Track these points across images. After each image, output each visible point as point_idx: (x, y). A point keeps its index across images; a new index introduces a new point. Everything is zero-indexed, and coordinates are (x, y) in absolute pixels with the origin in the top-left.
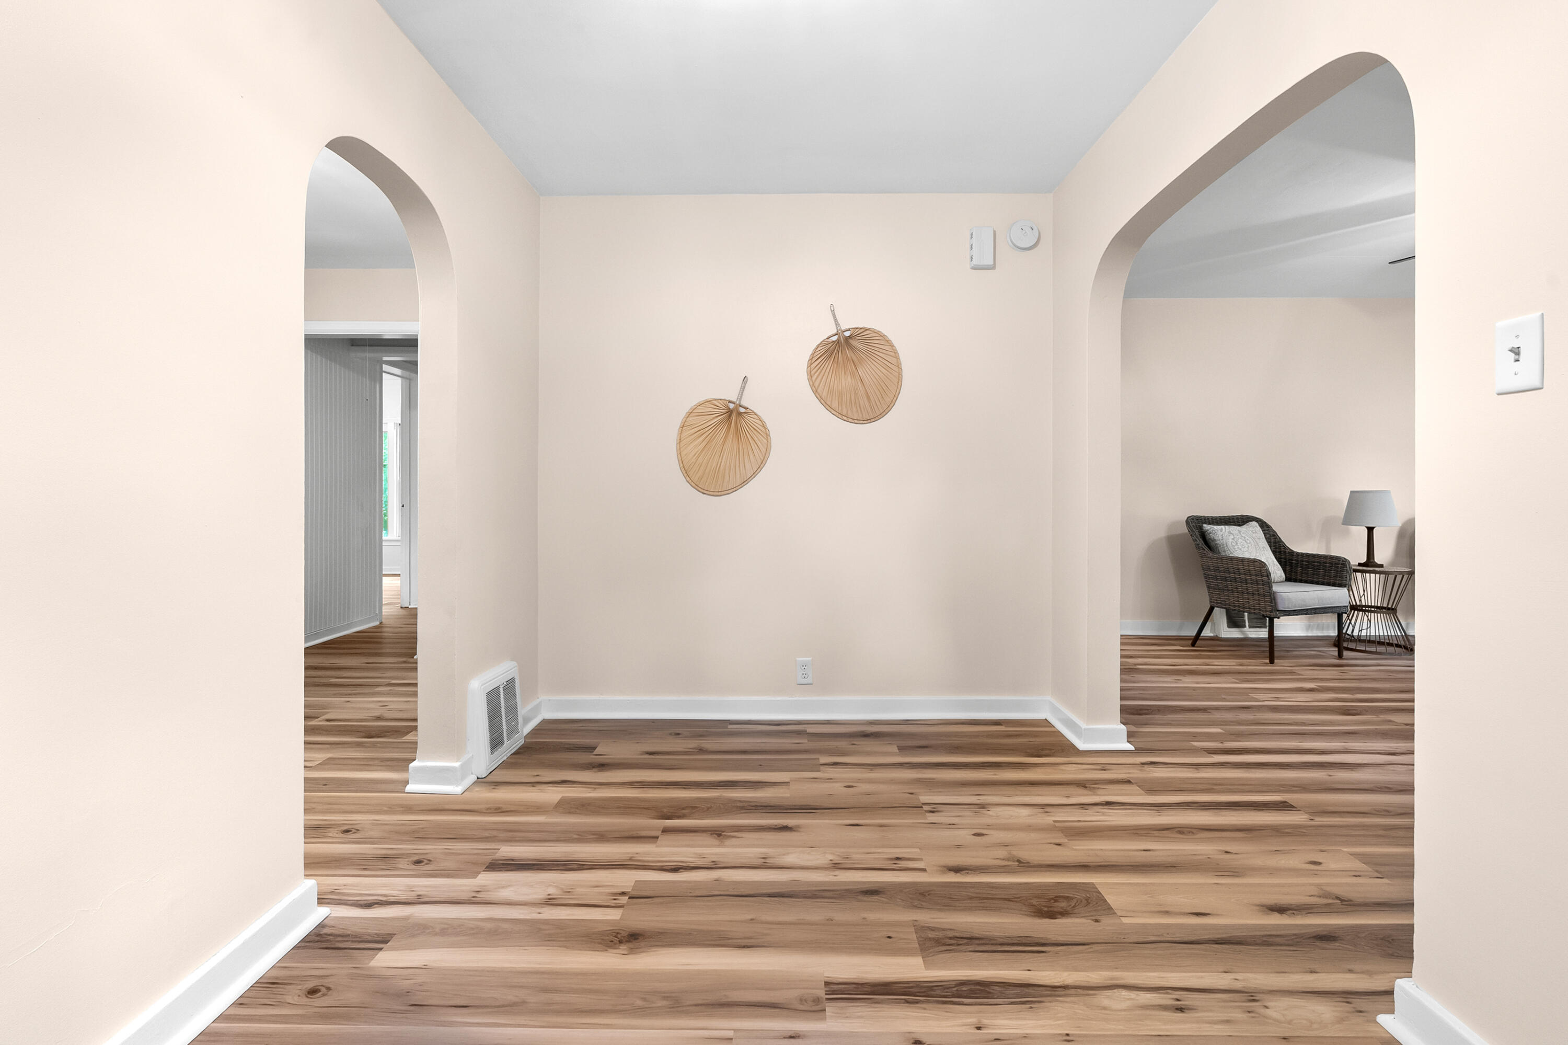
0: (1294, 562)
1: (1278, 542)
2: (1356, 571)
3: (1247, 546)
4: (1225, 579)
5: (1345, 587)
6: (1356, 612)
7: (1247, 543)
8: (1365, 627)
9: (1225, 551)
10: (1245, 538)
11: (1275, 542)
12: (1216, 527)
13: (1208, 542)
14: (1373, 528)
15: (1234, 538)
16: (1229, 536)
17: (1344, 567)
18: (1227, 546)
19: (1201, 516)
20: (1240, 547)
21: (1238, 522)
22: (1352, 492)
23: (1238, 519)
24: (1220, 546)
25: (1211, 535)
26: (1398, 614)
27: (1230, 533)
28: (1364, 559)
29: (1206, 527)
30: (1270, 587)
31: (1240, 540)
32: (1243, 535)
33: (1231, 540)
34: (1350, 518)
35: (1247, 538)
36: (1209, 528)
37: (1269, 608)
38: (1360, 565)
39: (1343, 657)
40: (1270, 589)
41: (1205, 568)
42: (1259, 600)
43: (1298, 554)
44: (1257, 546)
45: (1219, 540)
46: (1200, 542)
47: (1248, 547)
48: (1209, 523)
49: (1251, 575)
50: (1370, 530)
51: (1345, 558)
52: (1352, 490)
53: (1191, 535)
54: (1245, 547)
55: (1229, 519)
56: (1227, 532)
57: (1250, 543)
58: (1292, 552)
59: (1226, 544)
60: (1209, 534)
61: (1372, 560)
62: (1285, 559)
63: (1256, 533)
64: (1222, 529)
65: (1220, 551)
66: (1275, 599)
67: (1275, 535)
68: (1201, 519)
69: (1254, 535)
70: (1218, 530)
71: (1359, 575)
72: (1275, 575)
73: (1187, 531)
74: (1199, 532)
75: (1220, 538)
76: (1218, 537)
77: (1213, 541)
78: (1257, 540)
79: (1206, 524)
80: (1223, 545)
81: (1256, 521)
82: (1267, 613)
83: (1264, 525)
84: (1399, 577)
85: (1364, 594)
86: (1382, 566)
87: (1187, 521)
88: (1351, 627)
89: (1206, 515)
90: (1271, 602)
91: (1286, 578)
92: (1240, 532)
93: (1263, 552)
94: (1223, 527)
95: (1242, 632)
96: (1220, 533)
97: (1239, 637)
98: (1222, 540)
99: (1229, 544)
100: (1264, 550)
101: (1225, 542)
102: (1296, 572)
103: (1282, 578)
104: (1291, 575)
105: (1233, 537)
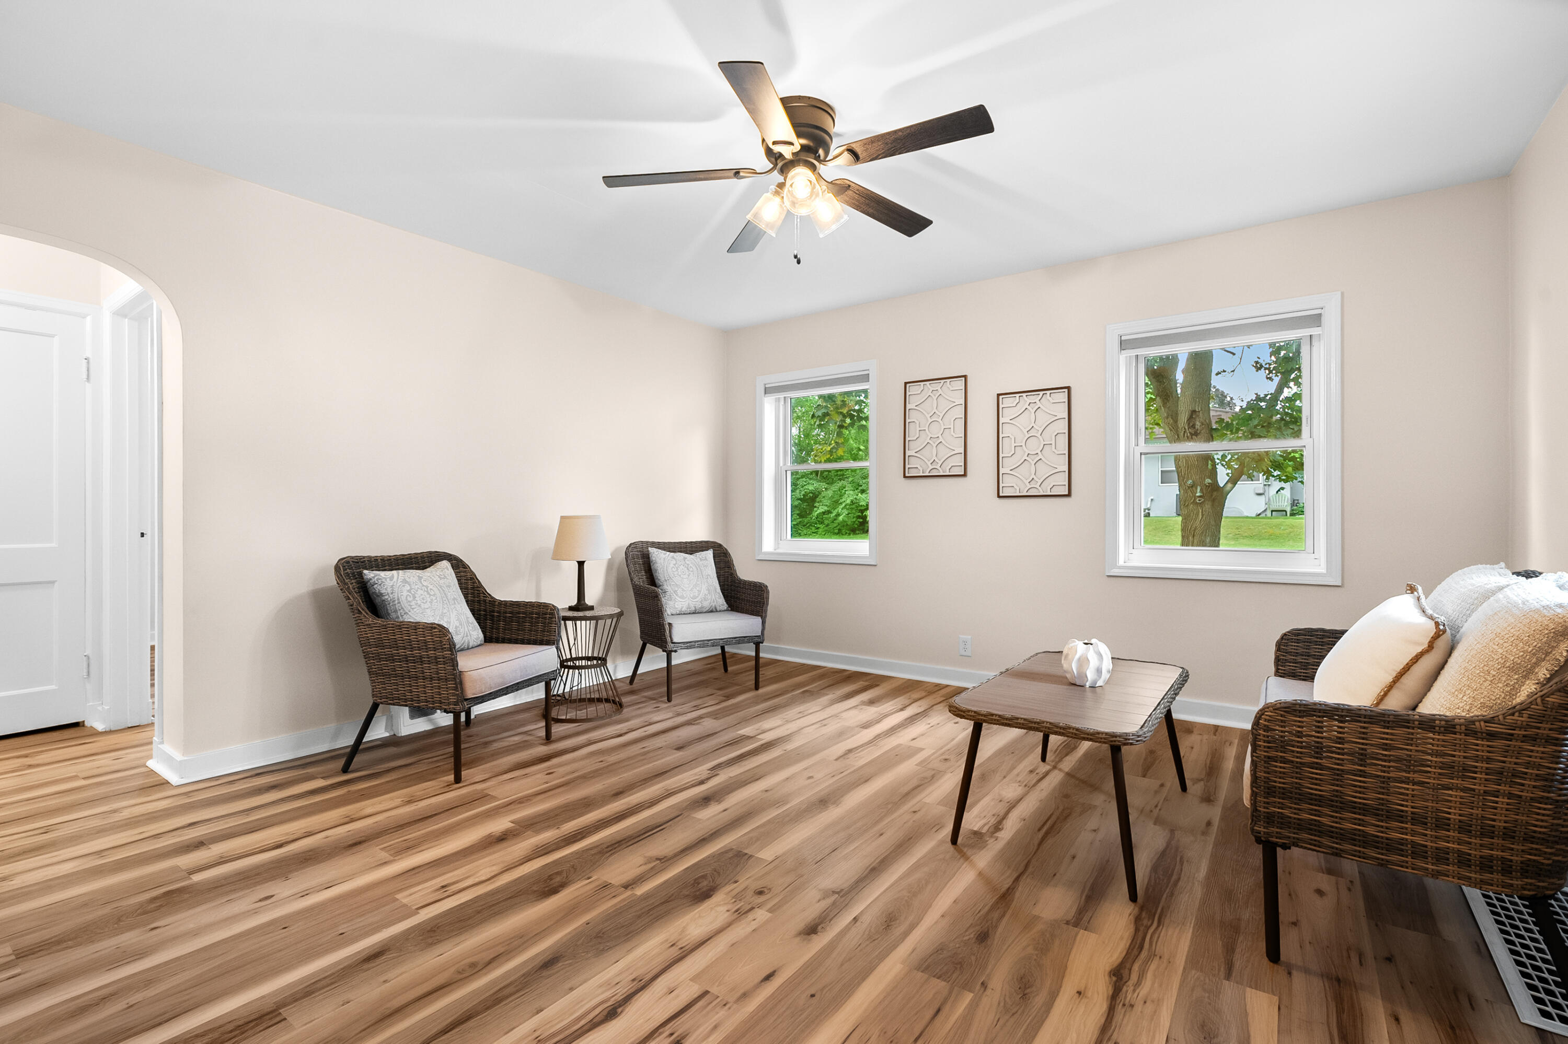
0: (496, 614)
1: (478, 587)
2: (565, 619)
3: (429, 600)
4: (391, 658)
5: (554, 644)
6: (566, 670)
7: (430, 595)
8: (576, 684)
9: (396, 611)
10: (427, 587)
11: (473, 588)
12: (382, 574)
13: (372, 597)
14: (584, 562)
15: (411, 589)
16: (404, 586)
17: (552, 618)
18: (399, 603)
19: (364, 557)
20: (419, 602)
21: (424, 562)
22: (562, 517)
23: (423, 557)
24: (389, 604)
25: (375, 586)
26: (607, 665)
27: (405, 581)
28: (574, 602)
29: (368, 574)
30: (454, 664)
31: (420, 592)
32: (425, 583)
33: (405, 593)
34: (558, 554)
35: (431, 587)
36: (373, 575)
37: (453, 699)
38: (571, 609)
39: (551, 740)
40: (454, 670)
41: (364, 643)
42: (439, 688)
43: (501, 602)
44: (445, 599)
45: (388, 594)
46: (357, 599)
47: (431, 602)
48: (371, 568)
49: (427, 649)
50: (581, 564)
51: (553, 605)
52: (562, 515)
53: (341, 589)
54: (426, 602)
55: (411, 558)
56: (399, 581)
57: (434, 595)
58: (493, 601)
59: (398, 599)
60: (373, 585)
61: (583, 602)
62: (485, 611)
63: (445, 577)
64: (393, 575)
65: (390, 612)
66: (461, 683)
67: (473, 578)
68: (364, 561)
69: (442, 581)
70: (386, 580)
71: (569, 623)
72: (469, 637)
73: (335, 583)
74: (358, 583)
75: (389, 590)
76: (386, 589)
77: (378, 596)
78: (446, 589)
79: (367, 569)
80: (394, 601)
81: (448, 560)
82: (451, 706)
83: (458, 565)
84: (609, 621)
85: (574, 644)
86: (592, 608)
87: (337, 568)
88: (562, 685)
89: (373, 555)
90: (456, 689)
91: (485, 637)
92: (420, 578)
93: (453, 606)
94: (395, 572)
95: (431, 721)
96: (388, 583)
97: (427, 729)
98: (392, 593)
99: (403, 599)
100: (455, 603)
101: (396, 596)
102: (498, 629)
103: (480, 639)
104: (492, 632)
105: (409, 588)
